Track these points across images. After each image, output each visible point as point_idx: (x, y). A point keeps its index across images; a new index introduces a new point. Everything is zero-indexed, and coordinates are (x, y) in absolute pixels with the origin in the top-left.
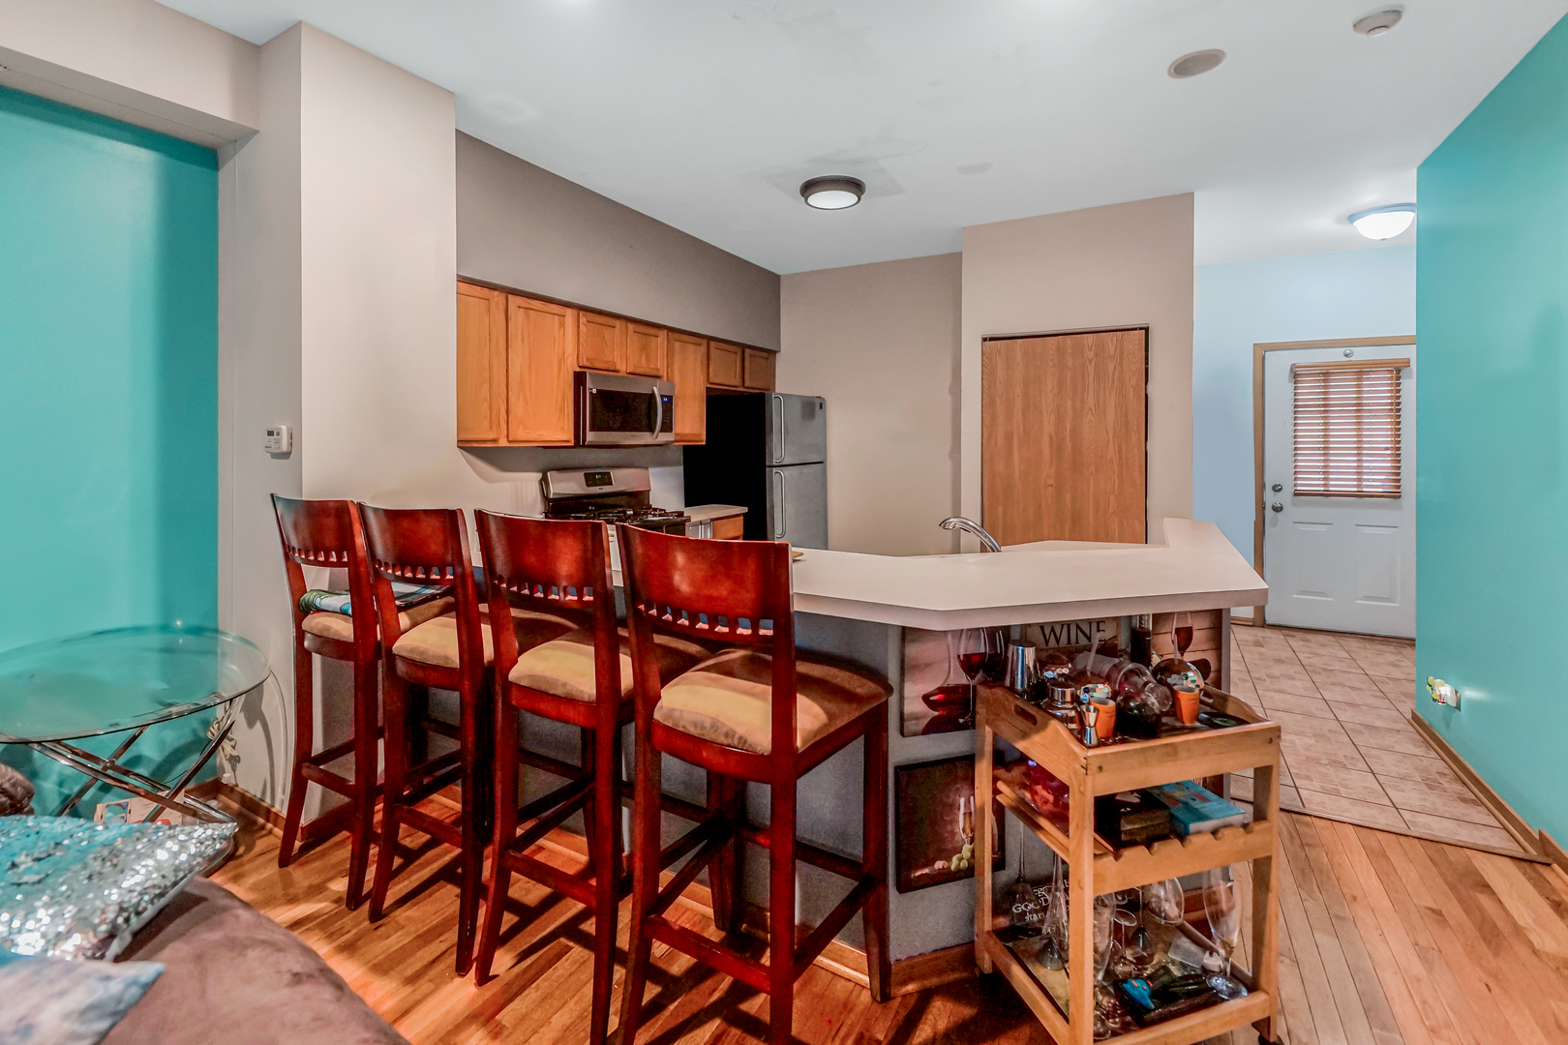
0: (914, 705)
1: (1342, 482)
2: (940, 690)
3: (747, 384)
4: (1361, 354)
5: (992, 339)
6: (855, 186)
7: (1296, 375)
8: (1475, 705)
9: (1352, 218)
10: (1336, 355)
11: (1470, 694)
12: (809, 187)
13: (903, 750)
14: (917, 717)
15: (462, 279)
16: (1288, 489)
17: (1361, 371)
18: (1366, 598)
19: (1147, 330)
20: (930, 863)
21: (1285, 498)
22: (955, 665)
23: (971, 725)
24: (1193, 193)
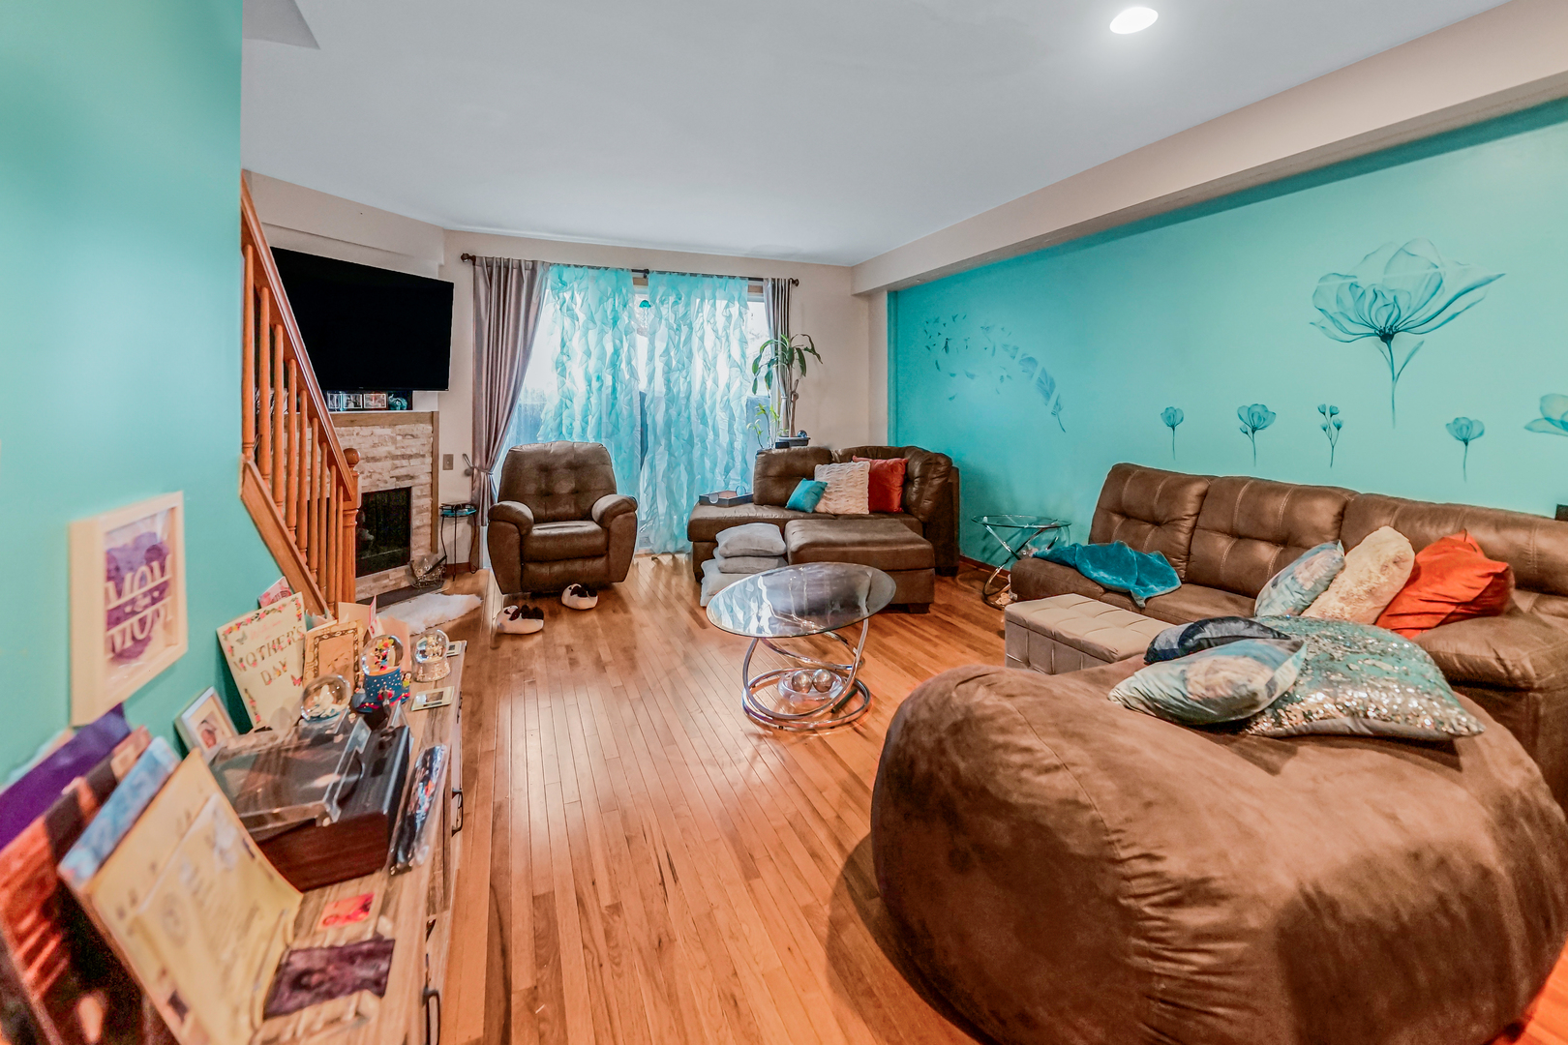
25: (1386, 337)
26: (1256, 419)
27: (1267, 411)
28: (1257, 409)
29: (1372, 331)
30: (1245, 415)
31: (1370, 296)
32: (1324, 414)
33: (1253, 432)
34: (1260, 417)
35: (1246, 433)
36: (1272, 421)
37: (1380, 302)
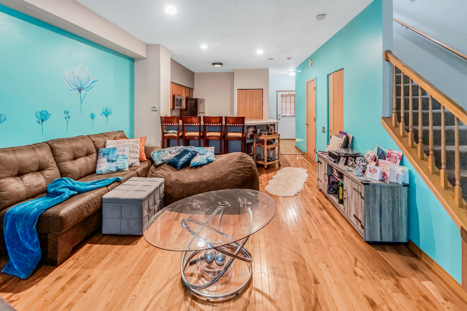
0: (248, 136)
1: (288, 114)
2: (250, 135)
3: (190, 96)
4: (291, 93)
5: (239, 89)
6: (221, 64)
7: (282, 96)
8: (301, 141)
9: (289, 72)
10: (287, 93)
11: (300, 140)
12: (214, 64)
13: (248, 141)
14: (248, 138)
15: (171, 82)
16: (281, 116)
17: (290, 96)
18: (291, 133)
19: (263, 89)
20: (250, 154)
21: (280, 117)
22: (252, 132)
23: (253, 139)
24: (269, 69)
25: (80, 91)
26: (43, 116)
27: (47, 113)
28: (44, 112)
29: (77, 88)
30: (39, 115)
31: (76, 78)
32: (65, 113)
33: (42, 122)
34: (45, 116)
35: (39, 123)
36: (49, 117)
37: (78, 80)
